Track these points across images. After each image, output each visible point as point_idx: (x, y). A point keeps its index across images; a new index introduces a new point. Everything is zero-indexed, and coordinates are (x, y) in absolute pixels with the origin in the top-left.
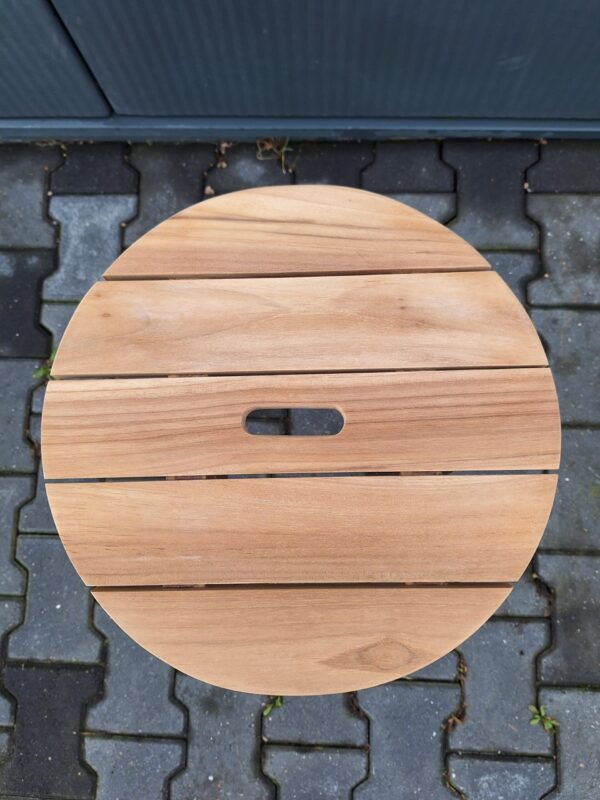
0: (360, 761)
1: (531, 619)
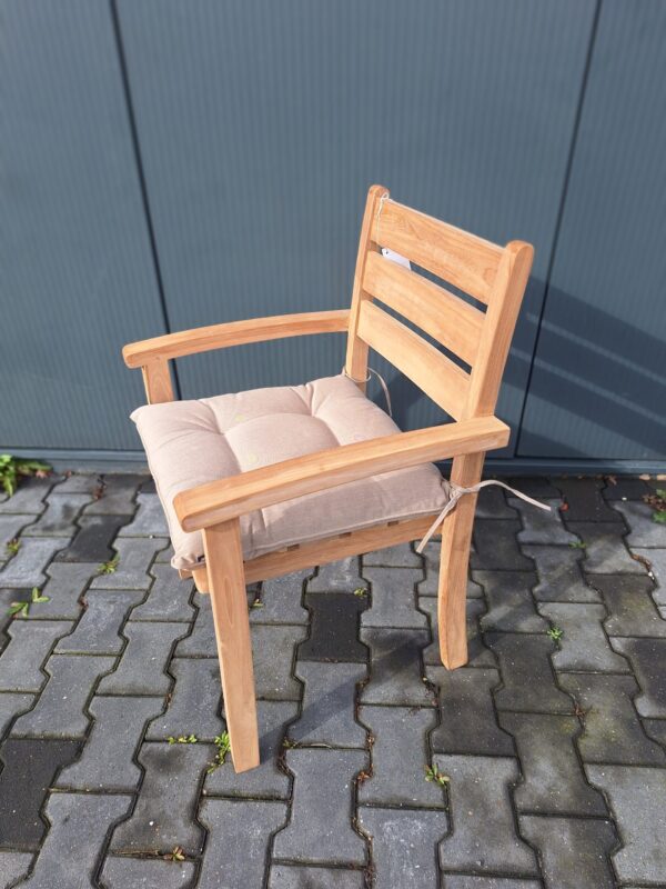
0: (282, 809)
1: (423, 706)
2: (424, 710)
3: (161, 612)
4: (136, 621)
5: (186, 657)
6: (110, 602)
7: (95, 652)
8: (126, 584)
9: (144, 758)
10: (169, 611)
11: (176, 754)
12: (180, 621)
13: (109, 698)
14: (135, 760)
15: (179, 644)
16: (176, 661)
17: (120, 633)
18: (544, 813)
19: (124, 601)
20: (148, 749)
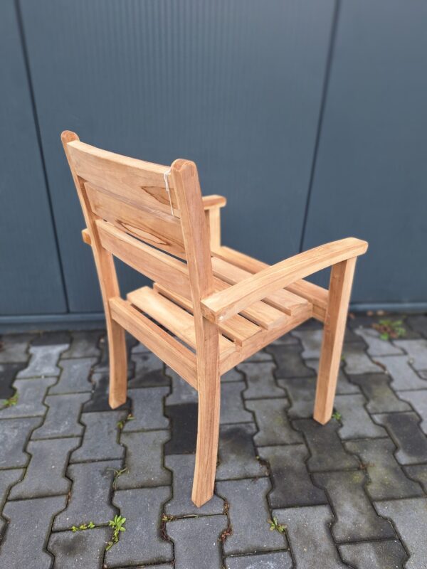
1: (260, 477)
2: (261, 480)
3: (56, 431)
4: (36, 440)
5: (79, 463)
6: (15, 428)
7: (5, 467)
8: (26, 413)
9: (52, 546)
10: (62, 429)
11: (78, 539)
12: (72, 437)
13: (20, 502)
14: (46, 549)
15: (74, 453)
16: (72, 467)
17: (25, 450)
18: (354, 541)
19: (25, 426)
20: (55, 538)
